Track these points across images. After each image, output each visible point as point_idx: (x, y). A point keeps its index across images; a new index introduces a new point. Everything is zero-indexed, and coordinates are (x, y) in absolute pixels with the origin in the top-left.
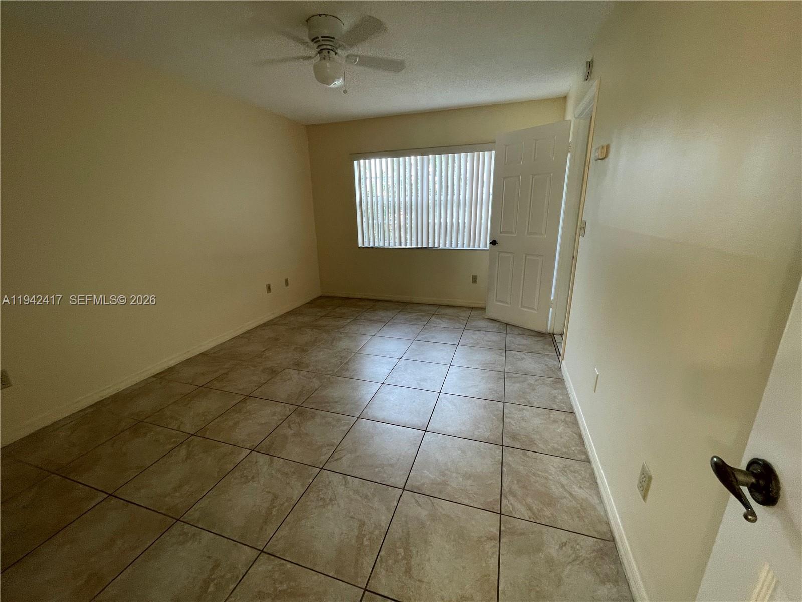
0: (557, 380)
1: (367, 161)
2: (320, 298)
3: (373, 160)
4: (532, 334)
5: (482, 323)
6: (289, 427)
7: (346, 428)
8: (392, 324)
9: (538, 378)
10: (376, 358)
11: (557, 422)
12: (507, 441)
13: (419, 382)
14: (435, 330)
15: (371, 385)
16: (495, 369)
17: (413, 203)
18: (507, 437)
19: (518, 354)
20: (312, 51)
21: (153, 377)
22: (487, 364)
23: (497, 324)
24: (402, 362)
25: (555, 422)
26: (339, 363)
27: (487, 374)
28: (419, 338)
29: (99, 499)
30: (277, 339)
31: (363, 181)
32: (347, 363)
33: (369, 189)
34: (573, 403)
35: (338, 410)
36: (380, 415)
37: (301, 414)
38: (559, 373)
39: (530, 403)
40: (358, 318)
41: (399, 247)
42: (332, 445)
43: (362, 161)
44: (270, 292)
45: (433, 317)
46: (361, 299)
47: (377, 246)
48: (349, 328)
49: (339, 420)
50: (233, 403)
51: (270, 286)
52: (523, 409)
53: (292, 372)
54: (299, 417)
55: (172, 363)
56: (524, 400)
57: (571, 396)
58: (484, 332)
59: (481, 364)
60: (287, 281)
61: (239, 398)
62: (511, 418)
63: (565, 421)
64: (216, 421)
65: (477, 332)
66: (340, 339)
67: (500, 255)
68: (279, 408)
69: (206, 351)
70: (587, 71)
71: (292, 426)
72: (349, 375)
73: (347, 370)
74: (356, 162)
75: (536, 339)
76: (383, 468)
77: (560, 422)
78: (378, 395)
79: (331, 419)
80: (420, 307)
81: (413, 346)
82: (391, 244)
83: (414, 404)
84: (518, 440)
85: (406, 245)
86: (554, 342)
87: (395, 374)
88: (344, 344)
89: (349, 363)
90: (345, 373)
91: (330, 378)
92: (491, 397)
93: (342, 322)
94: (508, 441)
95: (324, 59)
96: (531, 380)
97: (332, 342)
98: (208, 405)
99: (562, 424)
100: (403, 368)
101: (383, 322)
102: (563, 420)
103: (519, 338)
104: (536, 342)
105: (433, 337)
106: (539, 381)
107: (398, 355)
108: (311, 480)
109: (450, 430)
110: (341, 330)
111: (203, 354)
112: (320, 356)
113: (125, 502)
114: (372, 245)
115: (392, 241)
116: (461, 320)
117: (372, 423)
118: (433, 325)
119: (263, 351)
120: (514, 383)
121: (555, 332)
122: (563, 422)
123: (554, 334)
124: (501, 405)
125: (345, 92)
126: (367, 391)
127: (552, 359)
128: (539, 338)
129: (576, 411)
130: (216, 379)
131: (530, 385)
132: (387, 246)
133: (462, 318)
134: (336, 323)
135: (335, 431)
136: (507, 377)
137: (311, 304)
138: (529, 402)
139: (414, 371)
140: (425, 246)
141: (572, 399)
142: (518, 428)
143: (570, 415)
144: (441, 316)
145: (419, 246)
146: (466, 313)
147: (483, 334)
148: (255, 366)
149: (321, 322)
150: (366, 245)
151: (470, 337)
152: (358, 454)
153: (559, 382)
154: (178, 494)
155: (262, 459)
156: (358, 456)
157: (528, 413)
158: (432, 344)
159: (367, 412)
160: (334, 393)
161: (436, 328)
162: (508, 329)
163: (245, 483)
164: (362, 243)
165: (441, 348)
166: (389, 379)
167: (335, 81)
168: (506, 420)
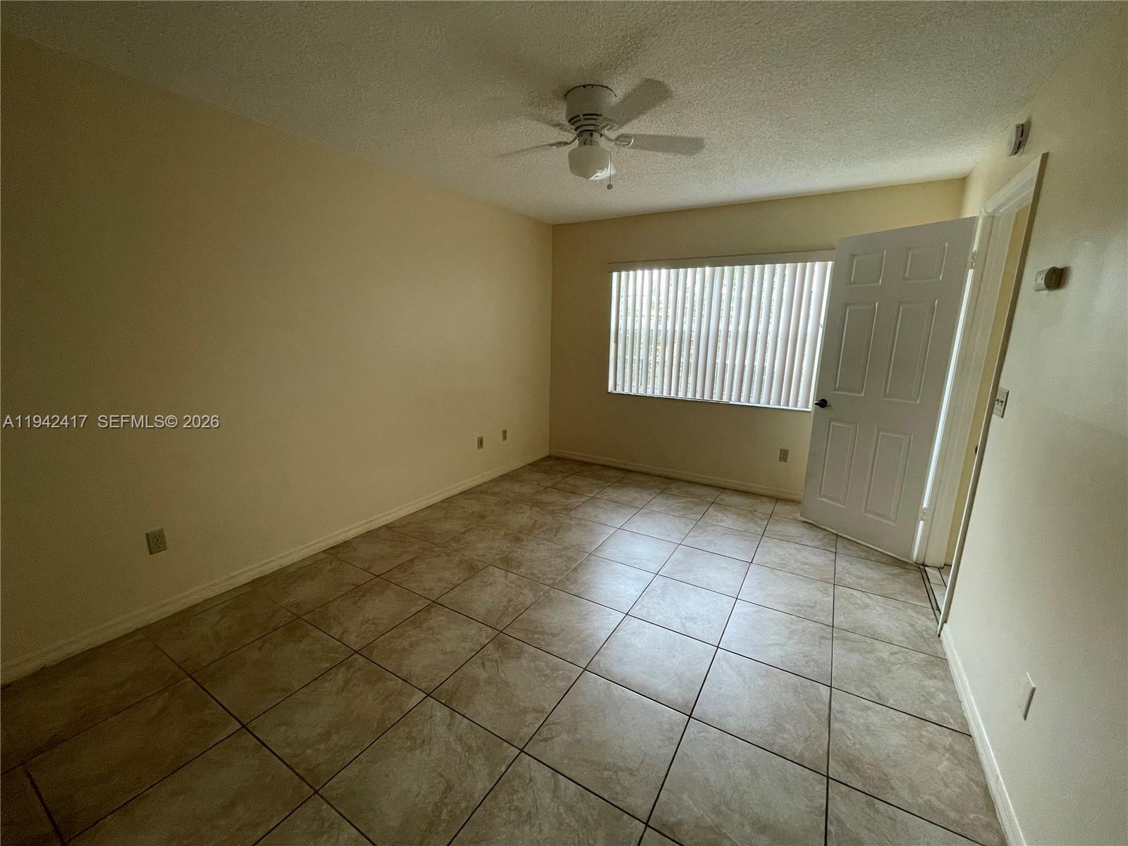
0: (933, 659)
1: (631, 273)
2: (548, 458)
3: (639, 272)
4: (884, 560)
5: (794, 530)
6: (483, 665)
7: (564, 685)
8: (647, 513)
9: (896, 649)
10: (621, 567)
11: (935, 749)
12: (835, 770)
13: (684, 620)
14: (713, 531)
15: (609, 615)
16: (816, 618)
17: (694, 335)
18: (835, 760)
19: (858, 595)
20: (569, 136)
21: (324, 551)
22: (802, 606)
23: (820, 535)
24: (659, 582)
25: (931, 747)
26: (564, 568)
27: (802, 625)
28: (688, 541)
29: (230, 730)
30: (483, 517)
31: (622, 300)
32: (575, 570)
33: (630, 306)
34: (968, 715)
35: (555, 650)
36: (618, 670)
37: (501, 646)
38: (937, 646)
39: (880, 699)
40: (598, 496)
41: (668, 396)
42: (542, 712)
43: (623, 273)
44: (482, 448)
45: (711, 508)
46: (604, 466)
47: (634, 392)
48: (582, 511)
49: (555, 669)
50: (414, 609)
51: (482, 440)
52: (868, 708)
53: (498, 572)
54: (498, 650)
55: (350, 535)
56: (868, 690)
57: (963, 698)
58: (797, 546)
59: (790, 605)
60: (505, 433)
61: (422, 604)
62: (842, 721)
63: (950, 749)
64: (388, 634)
65: (785, 545)
66: (569, 527)
67: (832, 424)
68: (472, 630)
69: (391, 523)
70: (1017, 138)
71: (488, 664)
72: (576, 591)
73: (575, 581)
74: (615, 275)
75: (891, 572)
76: (616, 773)
77: (942, 751)
78: (617, 634)
79: (544, 663)
80: (692, 489)
81: (677, 555)
82: (655, 391)
83: (673, 660)
84: (858, 771)
85: (677, 394)
86: (927, 582)
87: (646, 601)
88: (573, 537)
89: (579, 571)
90: (572, 586)
91: (548, 592)
92: (806, 671)
93: (574, 500)
94: (840, 769)
95: (585, 144)
96: (884, 651)
97: (557, 531)
98: (382, 607)
99: (947, 755)
100: (660, 591)
101: (632, 507)
102: (947, 747)
103: (860, 566)
104: (890, 577)
105: (709, 542)
106: (899, 656)
107: (655, 568)
108: (503, 769)
109: (732, 724)
110: (572, 513)
111: (388, 527)
112: (538, 553)
113: (259, 743)
114: (626, 391)
115: (658, 386)
116: (759, 520)
117: (605, 682)
118: (711, 521)
119: (464, 533)
120: (852, 650)
121: (927, 562)
122: (948, 750)
123: (924, 565)
124: (825, 691)
125: (610, 187)
126: (603, 622)
127: (923, 615)
128: (897, 571)
129: (974, 732)
130: (399, 567)
131: (881, 661)
132: (649, 393)
133: (760, 515)
134: (565, 501)
135: (548, 686)
136: (838, 638)
137: (534, 466)
138: (878, 695)
139: (677, 599)
140: (706, 398)
141: (965, 705)
142: (858, 747)
143: (963, 739)
144: (725, 507)
145: (698, 397)
146: (768, 507)
147: (795, 549)
148: (449, 555)
149: (544, 497)
150: (619, 390)
151: (774, 551)
152: (578, 736)
153: (937, 665)
154: (322, 747)
155: (440, 713)
156: (579, 741)
157: (876, 717)
158: (708, 555)
159: (598, 663)
160: (552, 617)
161: (716, 527)
162: (839, 545)
163: (411, 750)
164: (613, 387)
165: (723, 565)
166: (637, 607)
167: (595, 172)
168: (835, 725)
